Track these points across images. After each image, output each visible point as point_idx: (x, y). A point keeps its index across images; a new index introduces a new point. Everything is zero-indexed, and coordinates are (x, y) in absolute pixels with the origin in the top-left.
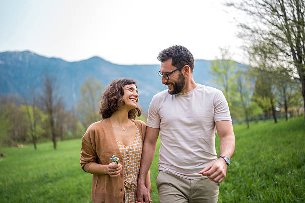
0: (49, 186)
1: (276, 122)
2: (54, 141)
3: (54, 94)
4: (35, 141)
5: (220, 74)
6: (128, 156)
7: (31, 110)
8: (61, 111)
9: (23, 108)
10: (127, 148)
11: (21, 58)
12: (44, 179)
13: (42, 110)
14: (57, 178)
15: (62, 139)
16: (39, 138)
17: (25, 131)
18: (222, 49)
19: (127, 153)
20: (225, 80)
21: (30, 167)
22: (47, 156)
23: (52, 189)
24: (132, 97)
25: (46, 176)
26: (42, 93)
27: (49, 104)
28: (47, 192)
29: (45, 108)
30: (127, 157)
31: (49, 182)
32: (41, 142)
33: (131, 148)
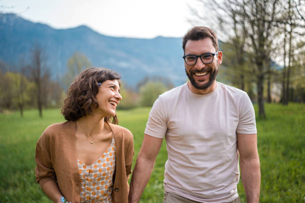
2: (40, 109)
3: (42, 65)
4: (21, 107)
6: (87, 180)
10: (88, 168)
11: (5, 21)
19: (87, 176)
24: (113, 99)
30: (87, 182)
33: (93, 169)
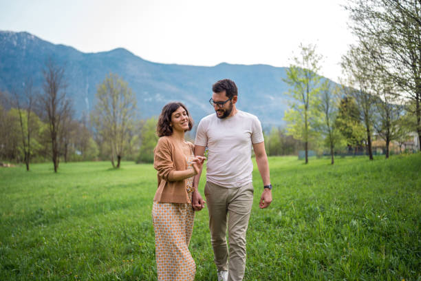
0: (42, 230)
1: (371, 158)
2: (55, 162)
4: (27, 159)
5: (299, 83)
7: (24, 115)
8: (68, 120)
9: (14, 112)
12: (35, 218)
13: (40, 116)
14: (57, 218)
15: (66, 161)
16: (34, 156)
17: (15, 145)
18: (304, 49)
20: (306, 94)
21: (17, 195)
22: (43, 181)
23: (47, 237)
25: (40, 212)
26: (42, 92)
27: (51, 107)
28: (39, 242)
29: (45, 113)
31: (44, 222)
32: (36, 162)
